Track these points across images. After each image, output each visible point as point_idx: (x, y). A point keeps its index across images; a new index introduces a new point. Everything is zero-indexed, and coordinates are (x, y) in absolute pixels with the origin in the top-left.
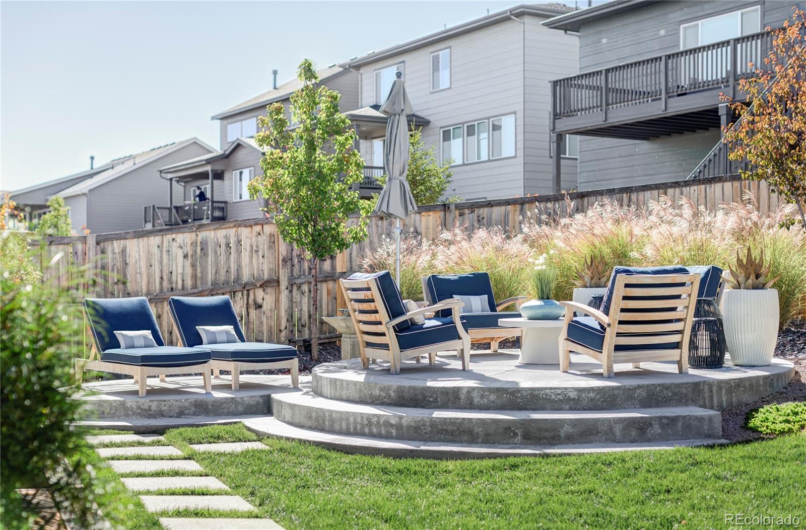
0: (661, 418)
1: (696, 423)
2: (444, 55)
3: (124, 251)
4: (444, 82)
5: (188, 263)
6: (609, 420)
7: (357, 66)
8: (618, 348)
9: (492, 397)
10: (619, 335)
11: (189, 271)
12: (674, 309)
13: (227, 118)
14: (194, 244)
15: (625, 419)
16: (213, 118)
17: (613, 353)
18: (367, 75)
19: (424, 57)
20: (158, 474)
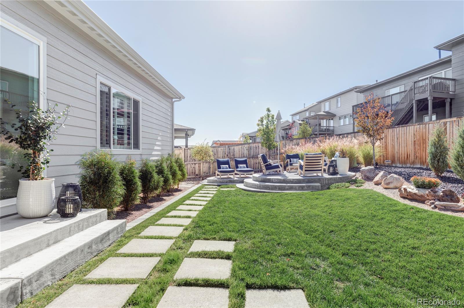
0: (307, 186)
1: (315, 187)
2: (339, 99)
3: (234, 149)
4: (339, 106)
5: (247, 151)
6: (295, 186)
7: (320, 102)
8: (306, 171)
9: (276, 180)
10: (305, 168)
11: (247, 153)
12: (320, 162)
13: (293, 115)
14: (249, 147)
15: (299, 186)
16: (290, 115)
17: (305, 172)
18: (322, 104)
19: (335, 99)
20: (204, 193)
